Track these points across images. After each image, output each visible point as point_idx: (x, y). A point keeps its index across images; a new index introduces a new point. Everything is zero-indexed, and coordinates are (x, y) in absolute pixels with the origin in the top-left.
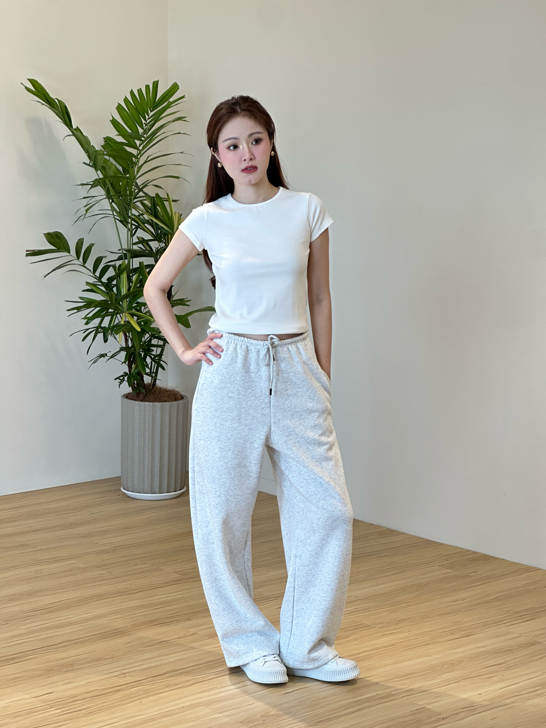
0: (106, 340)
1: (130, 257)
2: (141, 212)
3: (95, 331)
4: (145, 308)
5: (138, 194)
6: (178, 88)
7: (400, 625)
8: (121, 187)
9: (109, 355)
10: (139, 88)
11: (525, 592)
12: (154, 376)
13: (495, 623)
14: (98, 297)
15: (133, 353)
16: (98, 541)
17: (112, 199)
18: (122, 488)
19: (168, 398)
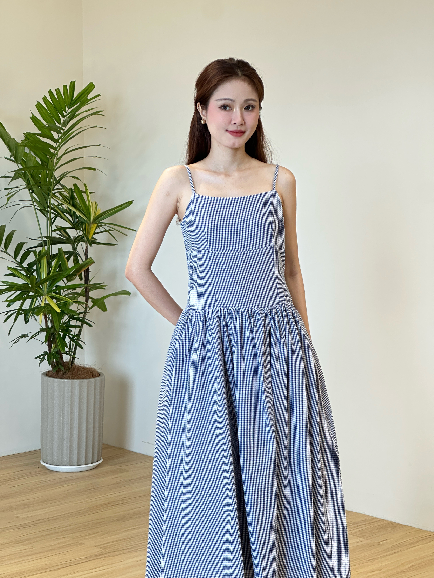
0: (27, 322)
1: (49, 243)
2: (60, 202)
3: (16, 313)
4: (64, 292)
5: (56, 185)
6: (93, 88)
8: (41, 178)
9: (30, 335)
10: (57, 88)
12: (73, 355)
14: (20, 281)
15: (52, 334)
16: (19, 515)
17: (33, 189)
18: (41, 460)
19: (86, 376)
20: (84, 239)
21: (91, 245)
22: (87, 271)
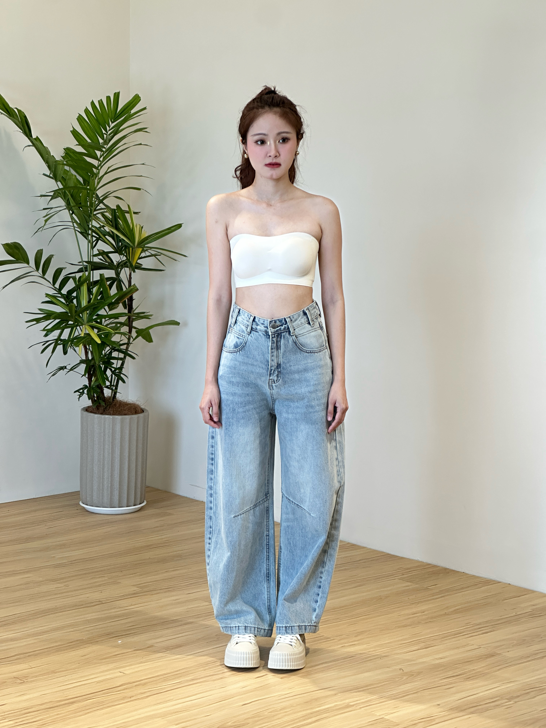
0: (65, 353)
1: (90, 270)
2: (102, 225)
3: (54, 344)
4: (105, 321)
5: (98, 205)
6: (139, 100)
7: (359, 638)
8: (82, 199)
9: (69, 367)
10: (99, 99)
11: (485, 604)
12: (114, 389)
13: (455, 635)
14: (58, 309)
15: (93, 366)
16: (55, 555)
17: (73, 210)
18: (81, 502)
19: (128, 412)
20: (128, 264)
21: (134, 272)
22: (131, 299)
